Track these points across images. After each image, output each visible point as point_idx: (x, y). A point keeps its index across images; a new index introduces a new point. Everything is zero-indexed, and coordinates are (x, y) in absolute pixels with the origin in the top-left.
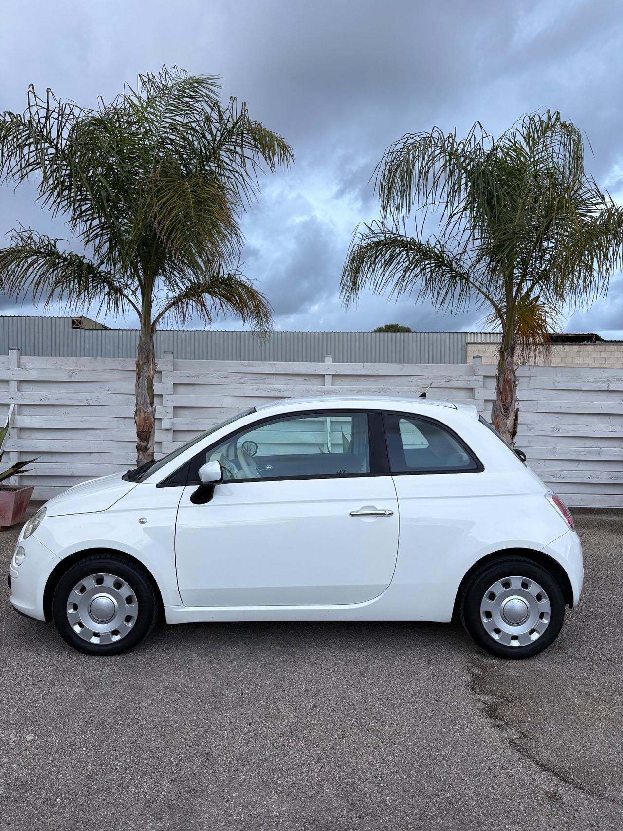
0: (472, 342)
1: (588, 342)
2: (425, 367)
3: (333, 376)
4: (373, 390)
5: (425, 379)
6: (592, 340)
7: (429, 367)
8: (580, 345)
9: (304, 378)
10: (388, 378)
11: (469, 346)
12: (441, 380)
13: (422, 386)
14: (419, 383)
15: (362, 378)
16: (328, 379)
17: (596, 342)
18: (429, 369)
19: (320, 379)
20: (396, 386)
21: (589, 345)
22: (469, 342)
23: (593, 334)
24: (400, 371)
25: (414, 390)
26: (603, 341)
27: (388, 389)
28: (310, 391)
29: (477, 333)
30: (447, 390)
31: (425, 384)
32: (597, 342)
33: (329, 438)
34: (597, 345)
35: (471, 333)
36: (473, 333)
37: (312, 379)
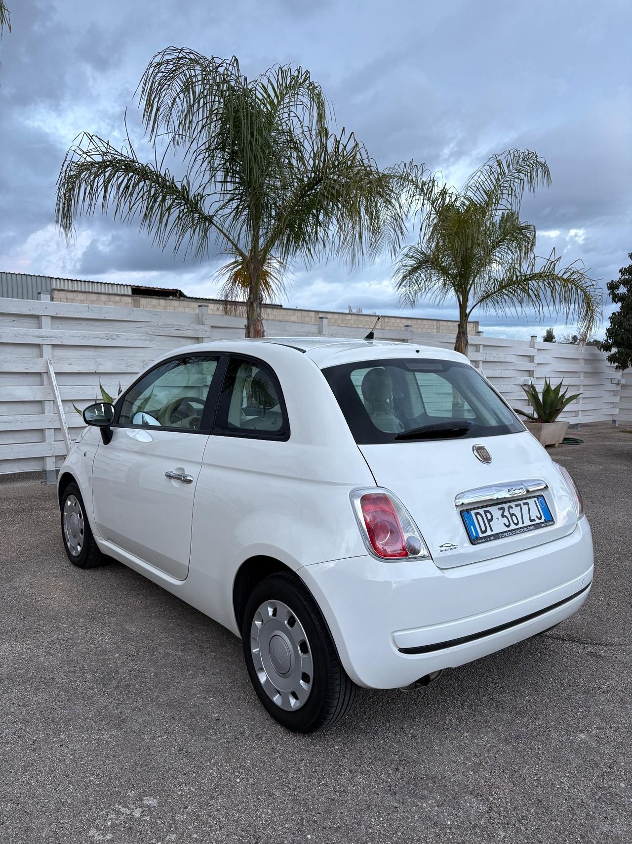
0: (58, 288)
1: (173, 297)
2: (154, 313)
3: (52, 317)
4: (100, 336)
5: (155, 327)
6: (176, 296)
7: (158, 313)
8: (166, 299)
9: (12, 318)
10: (115, 323)
11: (56, 293)
12: (171, 327)
13: (151, 333)
14: (149, 330)
15: (84, 322)
16: (46, 322)
17: (179, 298)
18: (157, 315)
19: (34, 321)
20: (124, 332)
21: (175, 300)
22: (54, 288)
23: (177, 290)
24: (129, 315)
25: (144, 338)
26: (185, 297)
27: (117, 335)
28: (23, 335)
29: (63, 279)
30: (176, 339)
31: (155, 332)
32: (181, 298)
33: (57, 393)
34: (181, 300)
35: (56, 279)
36: (58, 278)
37: (23, 320)
